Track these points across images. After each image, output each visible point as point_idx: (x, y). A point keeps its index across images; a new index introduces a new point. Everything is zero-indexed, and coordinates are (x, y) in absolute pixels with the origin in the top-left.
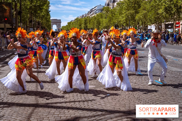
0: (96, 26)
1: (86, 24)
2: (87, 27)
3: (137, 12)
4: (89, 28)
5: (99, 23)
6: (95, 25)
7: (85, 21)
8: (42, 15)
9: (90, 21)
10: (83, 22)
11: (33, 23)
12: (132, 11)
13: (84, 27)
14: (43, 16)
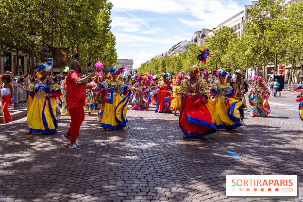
0: (177, 69)
1: (164, 66)
3: (224, 53)
5: (180, 66)
7: (163, 62)
8: (104, 56)
9: (169, 63)
10: (160, 64)
11: (92, 66)
12: (218, 51)
13: (162, 70)
14: (106, 57)
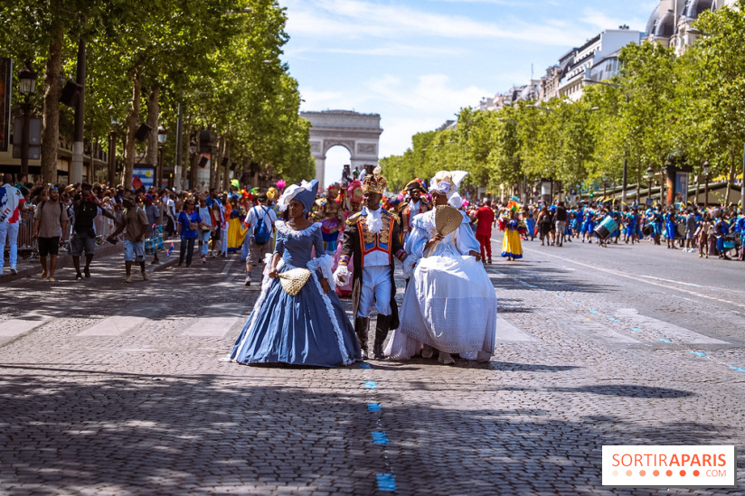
0: (570, 161)
1: (512, 145)
2: (517, 165)
4: (527, 172)
6: (561, 160)
7: (511, 128)
8: (222, 95)
9: (532, 135)
10: (496, 135)
13: (503, 165)
14: (229, 100)
